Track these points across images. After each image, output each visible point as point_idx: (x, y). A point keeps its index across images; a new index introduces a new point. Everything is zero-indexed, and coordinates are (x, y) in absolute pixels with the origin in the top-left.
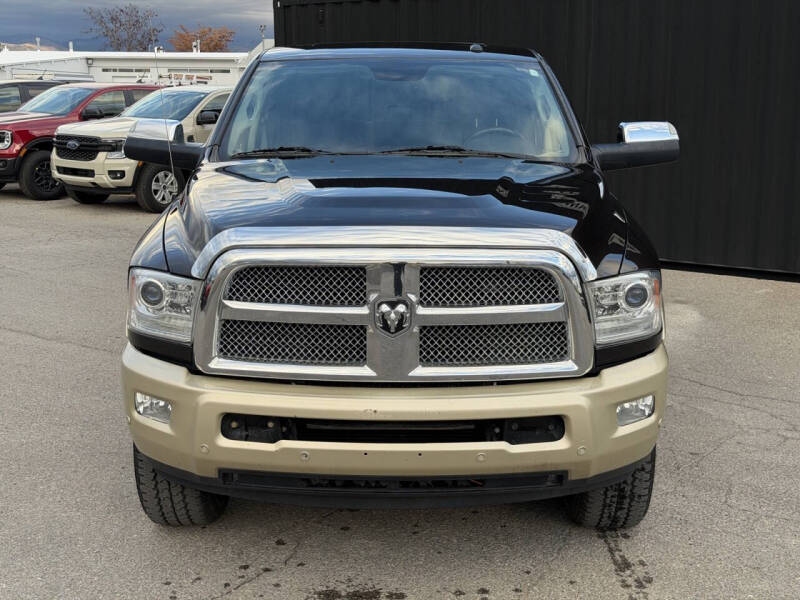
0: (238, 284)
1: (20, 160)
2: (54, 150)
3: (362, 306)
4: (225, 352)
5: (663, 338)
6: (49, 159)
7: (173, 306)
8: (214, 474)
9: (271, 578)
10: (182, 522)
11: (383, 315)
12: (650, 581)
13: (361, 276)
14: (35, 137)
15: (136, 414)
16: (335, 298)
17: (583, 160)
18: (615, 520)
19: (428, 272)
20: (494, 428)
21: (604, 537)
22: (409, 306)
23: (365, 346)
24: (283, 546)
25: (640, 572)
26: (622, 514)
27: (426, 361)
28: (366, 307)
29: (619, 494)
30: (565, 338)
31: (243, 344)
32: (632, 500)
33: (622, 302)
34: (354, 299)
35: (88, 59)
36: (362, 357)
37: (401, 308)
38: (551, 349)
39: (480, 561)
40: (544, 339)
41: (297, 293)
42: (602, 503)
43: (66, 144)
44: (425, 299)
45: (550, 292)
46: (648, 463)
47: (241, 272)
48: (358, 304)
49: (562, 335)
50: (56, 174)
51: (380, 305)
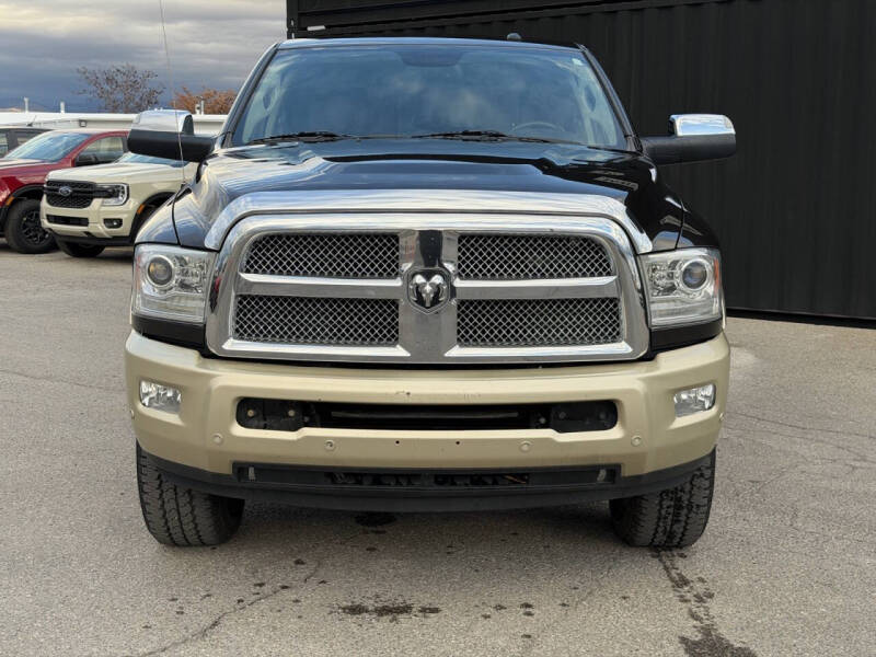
0: (256, 254)
1: (6, 209)
2: (45, 197)
3: (395, 278)
4: (241, 333)
5: (724, 327)
6: (38, 209)
7: (183, 286)
8: (227, 470)
9: (290, 595)
10: (190, 540)
11: (418, 286)
12: (711, 596)
13: (393, 245)
14: (22, 185)
15: (140, 406)
16: (364, 270)
17: (631, 148)
18: (671, 535)
19: (467, 239)
20: (539, 418)
21: (659, 556)
22: (446, 276)
23: (397, 324)
24: (302, 566)
25: (699, 588)
26: (678, 528)
27: (464, 340)
28: (399, 278)
29: (675, 505)
30: (618, 318)
31: (261, 323)
32: (690, 511)
33: (678, 282)
34: (385, 270)
35: (81, 121)
36: (393, 336)
37: (437, 279)
38: (602, 330)
39: (522, 579)
40: (595, 318)
41: (322, 264)
42: (657, 515)
43: (57, 190)
44: (464, 271)
45: (601, 265)
46: (707, 468)
47: (260, 242)
48: (389, 276)
49: (615, 313)
50: (46, 224)
51: (413, 276)
